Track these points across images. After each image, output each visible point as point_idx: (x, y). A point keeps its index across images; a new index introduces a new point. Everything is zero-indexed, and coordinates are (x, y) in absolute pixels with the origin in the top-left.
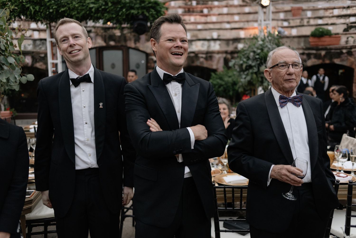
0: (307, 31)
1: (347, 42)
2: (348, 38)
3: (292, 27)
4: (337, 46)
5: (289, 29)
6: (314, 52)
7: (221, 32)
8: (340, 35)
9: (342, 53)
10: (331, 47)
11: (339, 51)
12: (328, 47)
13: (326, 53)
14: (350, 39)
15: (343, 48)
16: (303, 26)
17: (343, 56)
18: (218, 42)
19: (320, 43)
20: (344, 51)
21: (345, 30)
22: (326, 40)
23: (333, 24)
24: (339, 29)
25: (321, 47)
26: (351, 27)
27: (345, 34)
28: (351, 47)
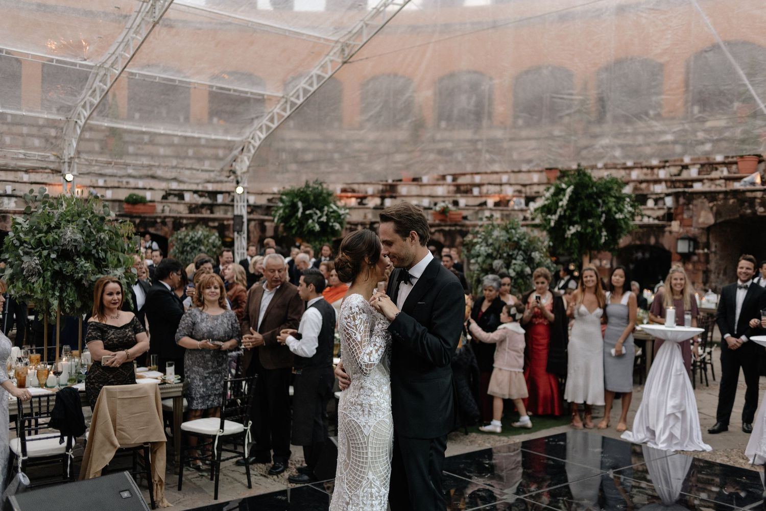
0: (123, 195)
1: (163, 211)
2: (164, 207)
3: (107, 188)
4: (151, 215)
5: (103, 190)
6: (128, 219)
7: (17, 186)
8: (156, 204)
9: (156, 222)
10: (145, 215)
11: (153, 220)
12: (143, 215)
13: (140, 221)
14: (166, 208)
15: (157, 217)
16: (118, 187)
17: (158, 226)
18: (14, 199)
19: (134, 211)
20: (159, 220)
21: (165, 197)
22: (140, 208)
23: (151, 189)
24: (158, 196)
25: (135, 215)
26: (170, 194)
27: (162, 202)
28: (165, 217)
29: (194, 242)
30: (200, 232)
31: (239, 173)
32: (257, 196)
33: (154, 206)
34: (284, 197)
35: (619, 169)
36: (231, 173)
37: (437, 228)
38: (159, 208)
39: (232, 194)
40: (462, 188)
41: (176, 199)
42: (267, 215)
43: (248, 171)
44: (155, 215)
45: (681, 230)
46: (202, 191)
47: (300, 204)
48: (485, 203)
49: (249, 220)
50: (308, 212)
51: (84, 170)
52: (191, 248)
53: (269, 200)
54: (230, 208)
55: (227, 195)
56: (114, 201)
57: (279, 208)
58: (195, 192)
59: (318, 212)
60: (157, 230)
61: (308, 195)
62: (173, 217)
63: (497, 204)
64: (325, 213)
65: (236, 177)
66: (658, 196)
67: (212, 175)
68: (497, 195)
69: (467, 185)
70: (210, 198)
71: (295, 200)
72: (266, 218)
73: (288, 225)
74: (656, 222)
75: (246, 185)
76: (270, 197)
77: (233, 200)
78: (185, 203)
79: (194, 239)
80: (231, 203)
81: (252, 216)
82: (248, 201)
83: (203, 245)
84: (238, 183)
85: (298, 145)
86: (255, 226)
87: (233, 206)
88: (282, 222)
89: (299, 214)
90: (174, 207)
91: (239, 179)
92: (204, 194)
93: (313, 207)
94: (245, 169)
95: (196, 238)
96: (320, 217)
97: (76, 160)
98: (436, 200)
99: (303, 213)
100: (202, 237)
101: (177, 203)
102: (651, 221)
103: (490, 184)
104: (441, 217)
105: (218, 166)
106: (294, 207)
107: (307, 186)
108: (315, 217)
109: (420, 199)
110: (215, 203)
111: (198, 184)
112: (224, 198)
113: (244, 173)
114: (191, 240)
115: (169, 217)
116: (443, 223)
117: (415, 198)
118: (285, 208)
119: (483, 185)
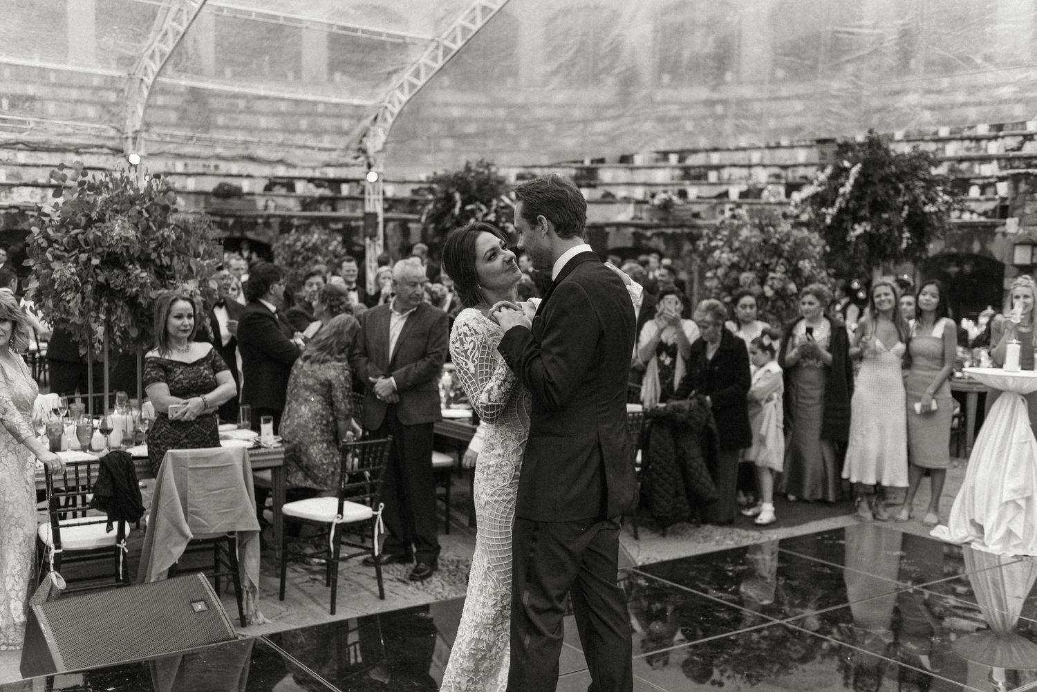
0: (210, 184)
1: (266, 207)
2: (267, 201)
3: (188, 175)
4: (250, 213)
5: (183, 178)
6: (218, 219)
8: (257, 198)
9: (256, 223)
10: (242, 213)
11: (252, 220)
12: (238, 213)
13: (235, 222)
14: (270, 203)
15: (257, 216)
16: (204, 174)
17: (260, 228)
19: (226, 207)
20: (260, 221)
21: (268, 188)
22: (234, 204)
23: (249, 176)
24: (259, 186)
25: (227, 213)
26: (275, 184)
27: (263, 195)
28: (270, 216)
29: (307, 250)
30: (316, 236)
31: (371, 152)
32: (397, 185)
33: (254, 201)
34: (435, 186)
35: (927, 141)
36: (360, 154)
37: (655, 231)
38: (261, 203)
39: (362, 183)
40: (693, 172)
41: (283, 191)
42: (411, 212)
43: (383, 150)
44: (255, 213)
45: (1021, 231)
46: (320, 179)
47: (457, 196)
48: (726, 194)
49: (386, 221)
50: (468, 207)
51: (155, 148)
52: (303, 258)
53: (415, 192)
54: (359, 203)
55: (354, 184)
56: (198, 193)
57: (427, 202)
58: (311, 180)
59: (483, 207)
60: (258, 234)
61: (468, 183)
62: (279, 216)
63: (743, 195)
64: (494, 208)
65: (368, 158)
66: (986, 181)
67: (334, 155)
68: (744, 182)
69: (699, 167)
70: (332, 190)
71: (451, 190)
72: (410, 216)
73: (440, 227)
74: (983, 219)
75: (381, 170)
76: (416, 187)
77: (363, 192)
78: (296, 197)
79: (307, 246)
80: (361, 196)
81: (390, 215)
82: (384, 193)
83: (321, 254)
84: (370, 166)
85: (456, 112)
86: (394, 229)
87: (363, 200)
88: (432, 222)
89: (457, 211)
90: (281, 201)
91: (372, 161)
92: (323, 183)
93: (476, 199)
94: (379, 147)
95: (310, 245)
96: (486, 215)
97: (144, 135)
98: (654, 189)
99: (462, 209)
100: (319, 242)
101: (286, 196)
102: (975, 218)
103: (734, 165)
104: (661, 214)
105: (341, 143)
106: (449, 200)
107: (468, 169)
108: (480, 215)
109: (631, 188)
110: (338, 195)
111: (314, 168)
112: (351, 189)
113: (379, 152)
114: (303, 246)
115: (274, 216)
116: (664, 224)
117: (623, 187)
118: (437, 201)
119: (723, 167)
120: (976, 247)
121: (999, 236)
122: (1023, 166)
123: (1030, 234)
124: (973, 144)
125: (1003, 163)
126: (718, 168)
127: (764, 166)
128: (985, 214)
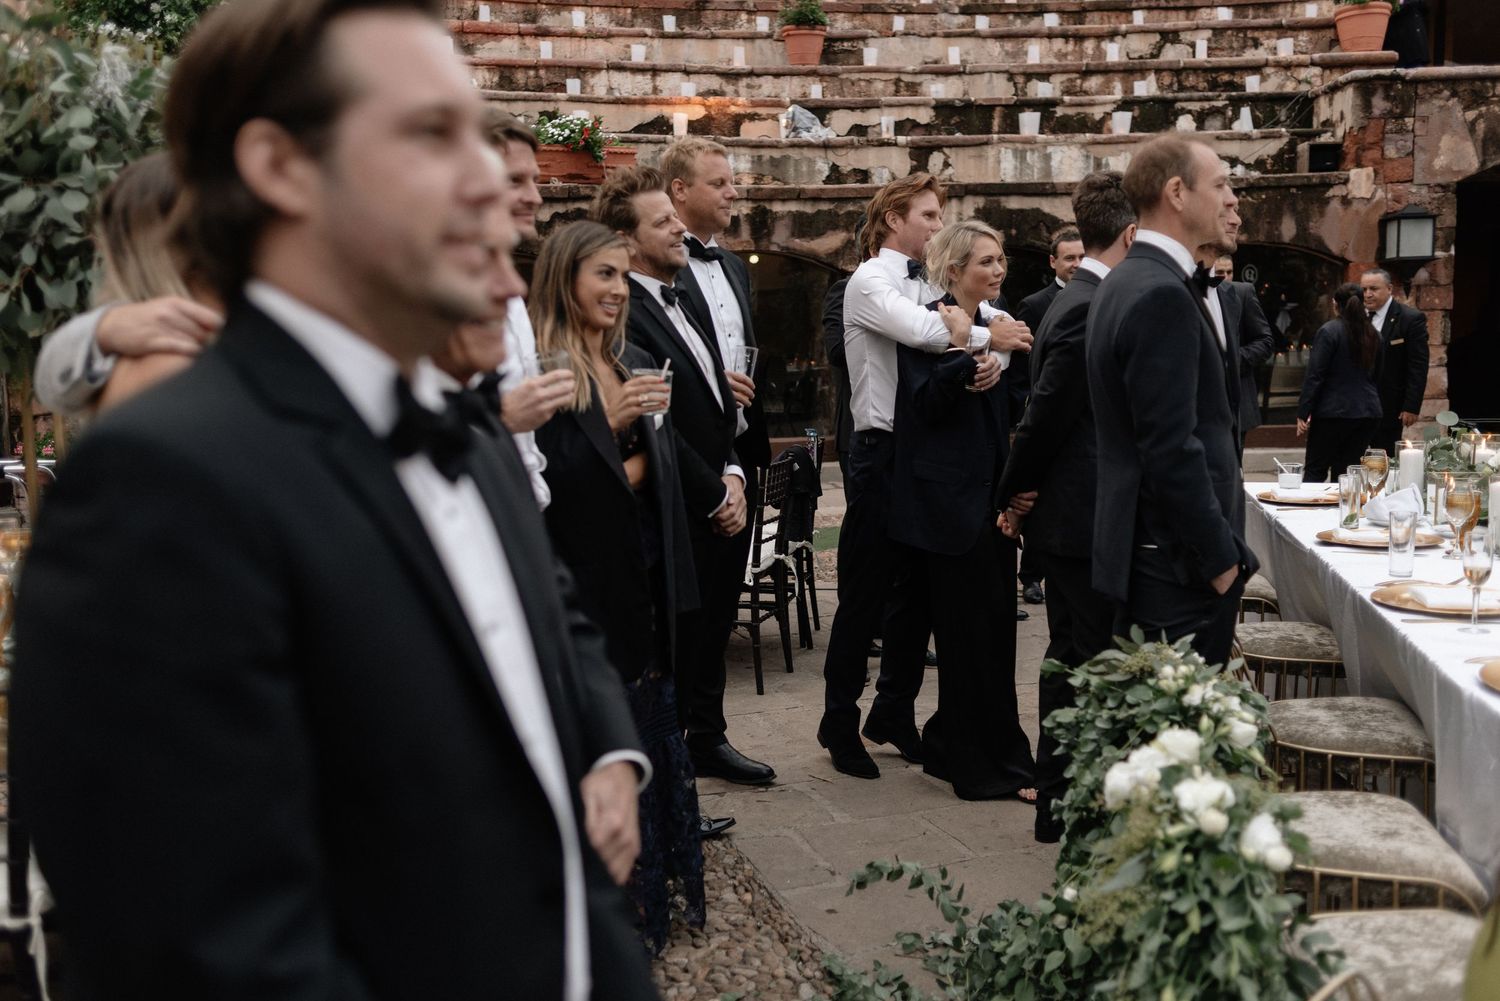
37: (560, 209)
104: (569, 166)
119: (595, 69)
120: (1288, 229)
121: (1335, 205)
122: (1203, 85)
123: (1397, 200)
124: (1070, 47)
125: (1167, 80)
126: (582, 70)
127: (687, 72)
128: (1259, 164)
